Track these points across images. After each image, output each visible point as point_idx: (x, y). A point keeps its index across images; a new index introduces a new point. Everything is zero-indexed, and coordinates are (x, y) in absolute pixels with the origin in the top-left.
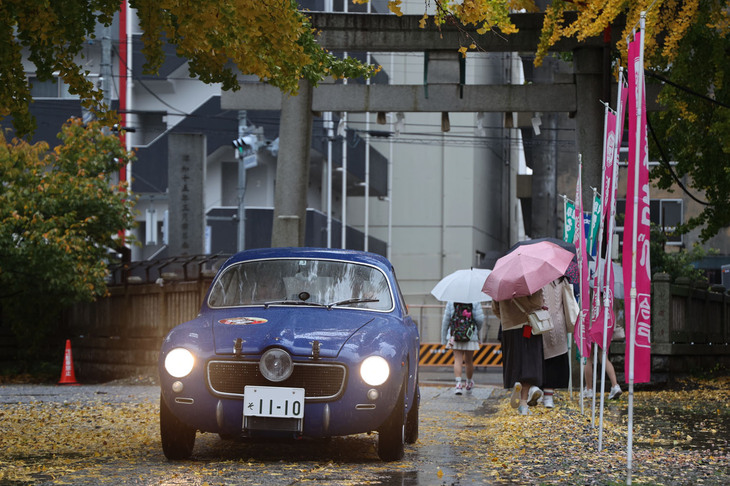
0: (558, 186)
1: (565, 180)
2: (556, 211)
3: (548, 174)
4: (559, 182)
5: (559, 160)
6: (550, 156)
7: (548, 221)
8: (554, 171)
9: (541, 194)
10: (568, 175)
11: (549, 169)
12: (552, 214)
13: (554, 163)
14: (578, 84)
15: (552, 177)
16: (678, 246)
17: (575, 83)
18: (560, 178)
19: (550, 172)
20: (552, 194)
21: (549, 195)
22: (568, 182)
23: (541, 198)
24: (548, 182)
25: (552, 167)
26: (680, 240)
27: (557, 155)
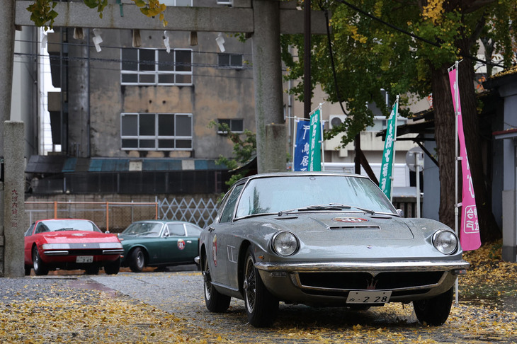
0: (91, 102)
1: (97, 96)
2: (89, 122)
3: (81, 92)
4: (91, 98)
5: (92, 80)
6: (83, 77)
7: (82, 131)
8: (87, 89)
9: (76, 108)
10: (99, 92)
11: (82, 87)
12: (85, 124)
13: (87, 82)
14: (255, 8)
15: (85, 94)
16: (189, 151)
17: (252, 7)
18: (92, 95)
19: (83, 90)
20: (86, 108)
21: (82, 109)
22: (99, 98)
23: (76, 111)
24: (82, 98)
25: (85, 85)
26: (190, 147)
27: (89, 76)
